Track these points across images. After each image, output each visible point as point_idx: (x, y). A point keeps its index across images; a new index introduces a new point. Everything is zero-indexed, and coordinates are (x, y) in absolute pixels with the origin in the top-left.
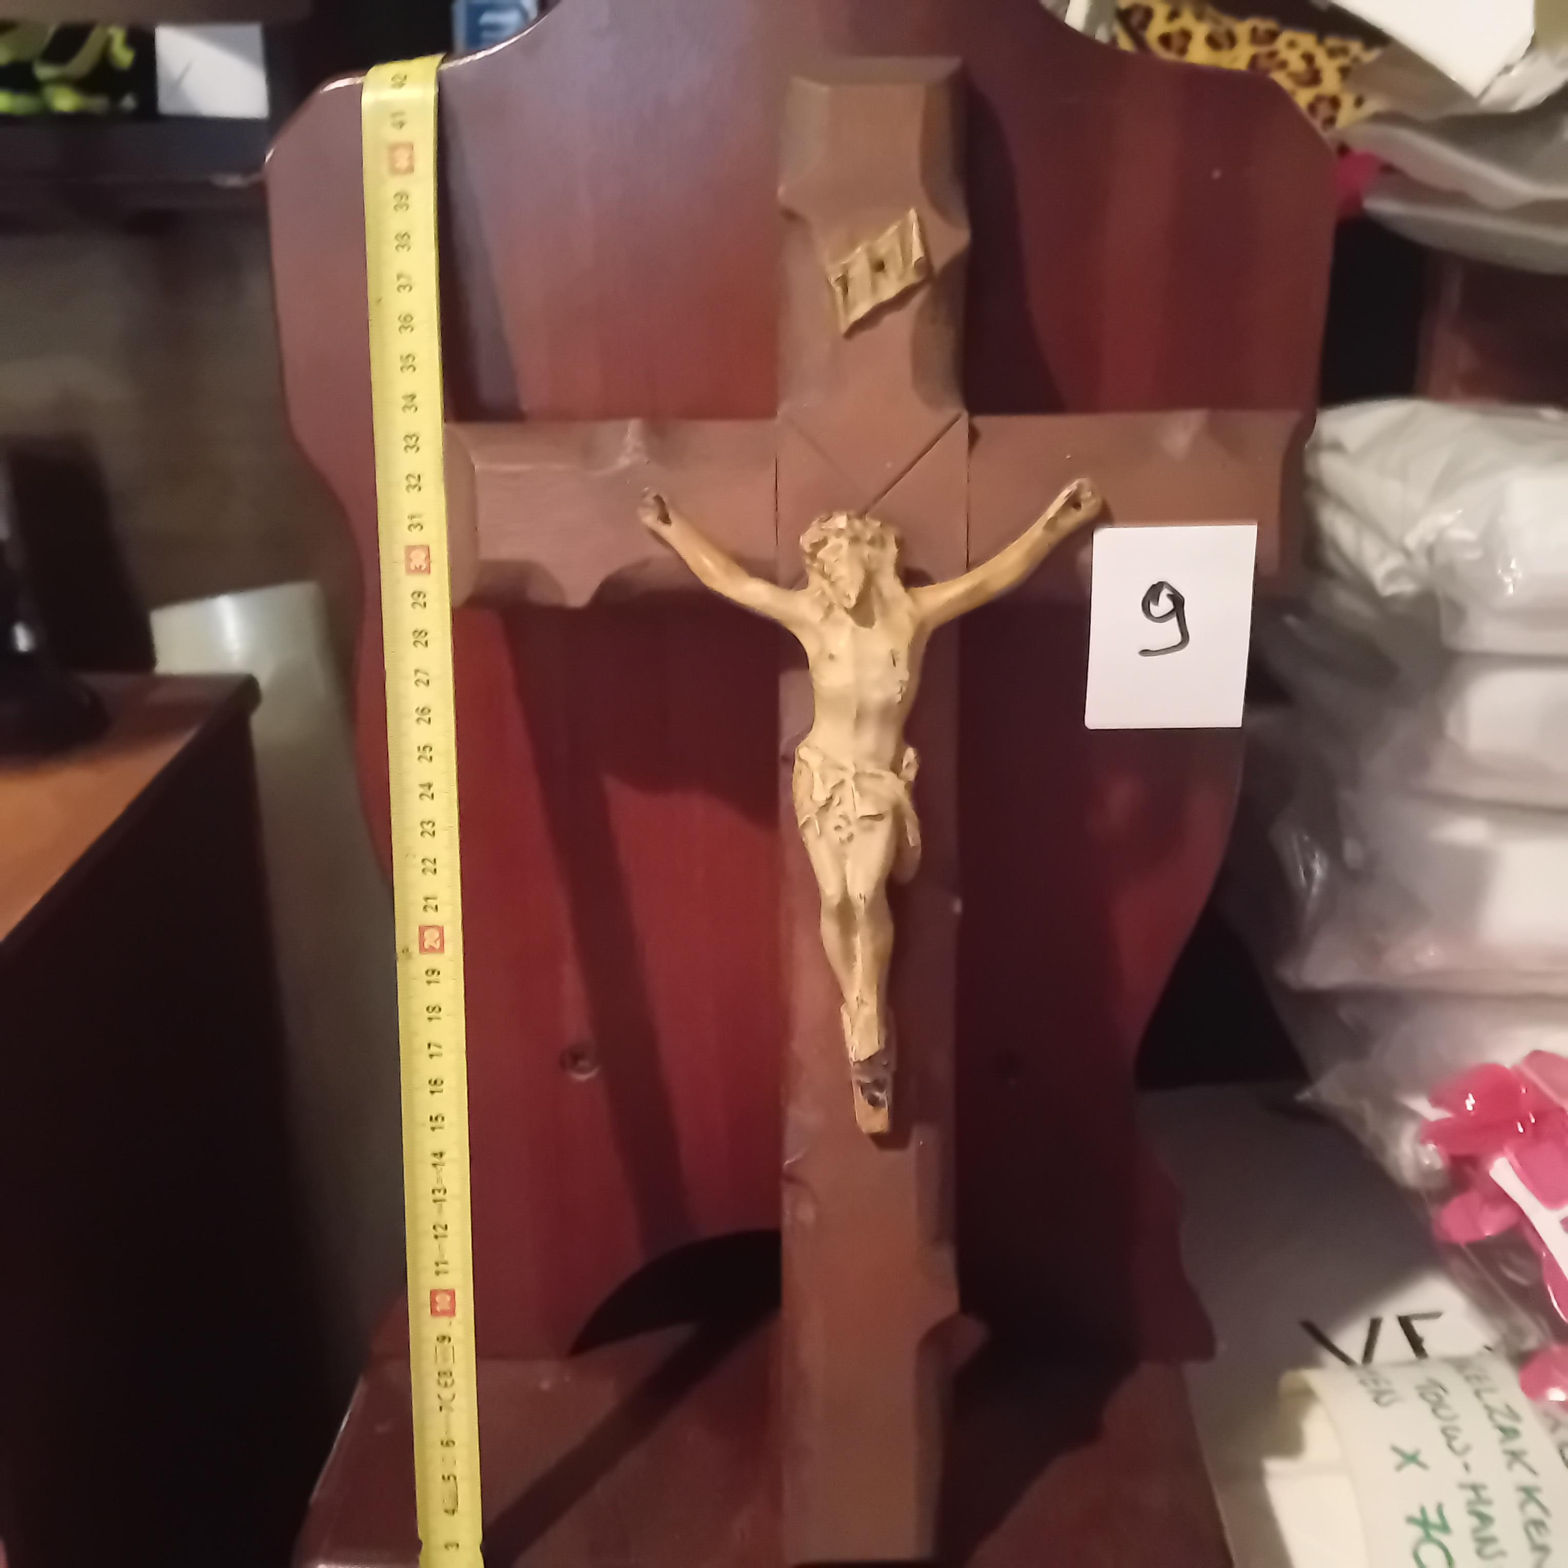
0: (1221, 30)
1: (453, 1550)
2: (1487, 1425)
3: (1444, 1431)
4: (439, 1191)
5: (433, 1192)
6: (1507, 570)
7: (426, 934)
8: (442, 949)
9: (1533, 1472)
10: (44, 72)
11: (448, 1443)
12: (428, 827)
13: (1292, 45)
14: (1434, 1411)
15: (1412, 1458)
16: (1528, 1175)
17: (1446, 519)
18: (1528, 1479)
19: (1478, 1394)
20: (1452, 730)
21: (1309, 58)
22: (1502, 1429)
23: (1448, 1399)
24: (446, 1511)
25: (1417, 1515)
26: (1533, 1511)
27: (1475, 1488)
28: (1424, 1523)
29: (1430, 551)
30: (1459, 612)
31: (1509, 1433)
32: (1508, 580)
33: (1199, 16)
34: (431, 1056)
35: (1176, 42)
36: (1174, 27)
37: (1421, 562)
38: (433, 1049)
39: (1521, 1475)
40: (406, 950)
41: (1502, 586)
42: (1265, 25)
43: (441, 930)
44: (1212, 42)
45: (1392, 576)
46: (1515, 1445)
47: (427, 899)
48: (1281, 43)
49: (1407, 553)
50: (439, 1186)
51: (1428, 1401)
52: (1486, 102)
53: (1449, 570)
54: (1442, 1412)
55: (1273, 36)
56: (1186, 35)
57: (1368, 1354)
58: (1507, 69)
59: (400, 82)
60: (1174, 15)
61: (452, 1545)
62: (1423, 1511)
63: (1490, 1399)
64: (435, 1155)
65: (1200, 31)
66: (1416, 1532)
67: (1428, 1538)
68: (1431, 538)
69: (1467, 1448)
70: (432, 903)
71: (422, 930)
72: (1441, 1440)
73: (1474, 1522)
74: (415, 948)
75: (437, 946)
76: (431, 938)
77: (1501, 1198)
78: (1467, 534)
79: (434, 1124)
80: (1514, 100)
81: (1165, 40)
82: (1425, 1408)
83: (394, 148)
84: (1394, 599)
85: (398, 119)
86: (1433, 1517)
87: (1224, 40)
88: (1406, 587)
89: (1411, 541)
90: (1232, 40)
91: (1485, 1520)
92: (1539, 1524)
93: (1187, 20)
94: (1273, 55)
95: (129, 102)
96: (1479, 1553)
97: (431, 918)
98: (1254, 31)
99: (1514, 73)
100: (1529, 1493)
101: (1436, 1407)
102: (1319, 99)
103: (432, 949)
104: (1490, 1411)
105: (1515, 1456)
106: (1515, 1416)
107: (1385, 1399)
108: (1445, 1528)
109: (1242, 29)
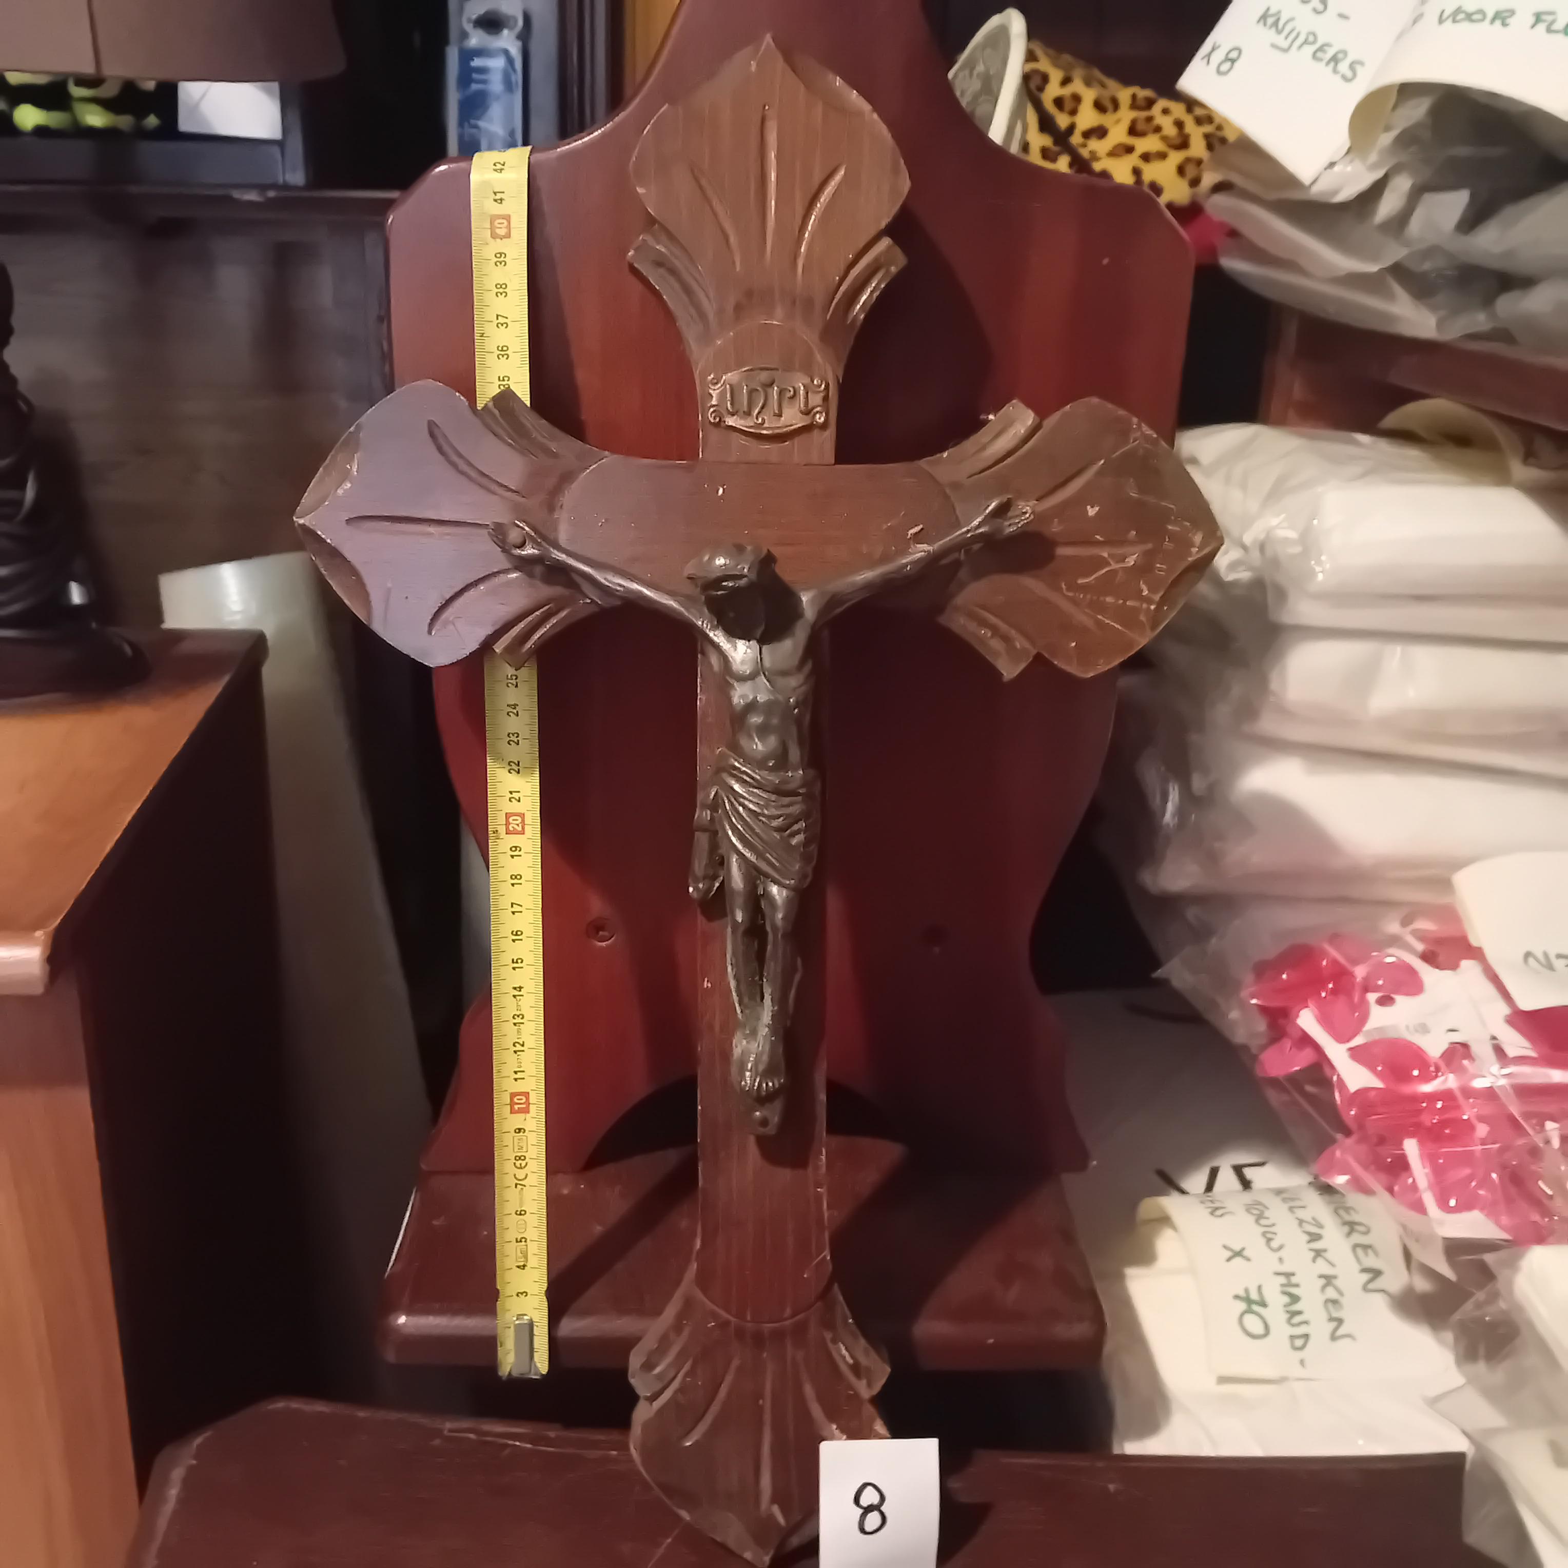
0: (1106, 94)
1: (522, 1297)
2: (1298, 1231)
3: (1264, 1234)
4: (518, 1016)
5: (514, 1018)
6: (1319, 563)
7: (511, 820)
8: (523, 832)
9: (1332, 1265)
10: (77, 92)
11: (521, 1213)
12: (514, 738)
13: (1165, 111)
14: (1257, 1221)
15: (1238, 1254)
16: (1325, 1020)
17: (1274, 522)
18: (1328, 1270)
19: (1291, 1209)
20: (1274, 685)
21: (1179, 124)
22: (1309, 1234)
23: (1267, 1214)
24: (518, 1267)
25: (1242, 1293)
26: (1331, 1293)
27: (1289, 1275)
28: (1248, 1300)
29: (1262, 547)
30: (1282, 594)
31: (1315, 1237)
32: (1318, 569)
33: (1088, 83)
34: (513, 913)
35: (1068, 105)
36: (1067, 91)
37: (1255, 555)
38: (516, 908)
39: (1322, 1267)
40: (496, 832)
41: (1313, 574)
42: (1144, 93)
43: (522, 816)
44: (1099, 106)
45: (1233, 566)
46: (1317, 1245)
47: (511, 793)
48: (1156, 110)
49: (1244, 548)
50: (518, 1013)
51: (1252, 1214)
52: (1315, 189)
53: (1275, 563)
54: (1263, 1222)
55: (1150, 103)
56: (1077, 99)
57: (1210, 1187)
58: (1332, 165)
59: (499, 168)
60: (1066, 81)
61: (522, 1293)
62: (1247, 1290)
63: (1301, 1214)
64: (515, 988)
65: (1089, 96)
66: (1243, 1306)
67: (1249, 1311)
68: (1262, 536)
69: (1281, 1247)
70: (515, 795)
71: (508, 816)
72: (1263, 1241)
73: (1286, 1299)
74: (502, 830)
75: (520, 829)
76: (515, 822)
77: (1306, 1040)
78: (1292, 534)
79: (515, 965)
80: (1336, 192)
81: (1059, 102)
82: (1251, 1219)
83: (493, 218)
84: (1234, 584)
85: (499, 196)
86: (1254, 1296)
87: (1109, 106)
88: (1244, 575)
89: (1248, 539)
90: (1116, 105)
91: (1295, 1299)
92: (1335, 1302)
93: (1077, 86)
94: (1150, 119)
95: (152, 121)
96: (1289, 1321)
97: (515, 807)
98: (1134, 97)
99: (1336, 169)
100: (1329, 1280)
101: (1259, 1217)
102: (1188, 160)
103: (516, 832)
104: (1301, 1222)
105: (1319, 1253)
106: (1321, 1226)
107: (1219, 1212)
108: (1263, 1304)
109: (1125, 95)
